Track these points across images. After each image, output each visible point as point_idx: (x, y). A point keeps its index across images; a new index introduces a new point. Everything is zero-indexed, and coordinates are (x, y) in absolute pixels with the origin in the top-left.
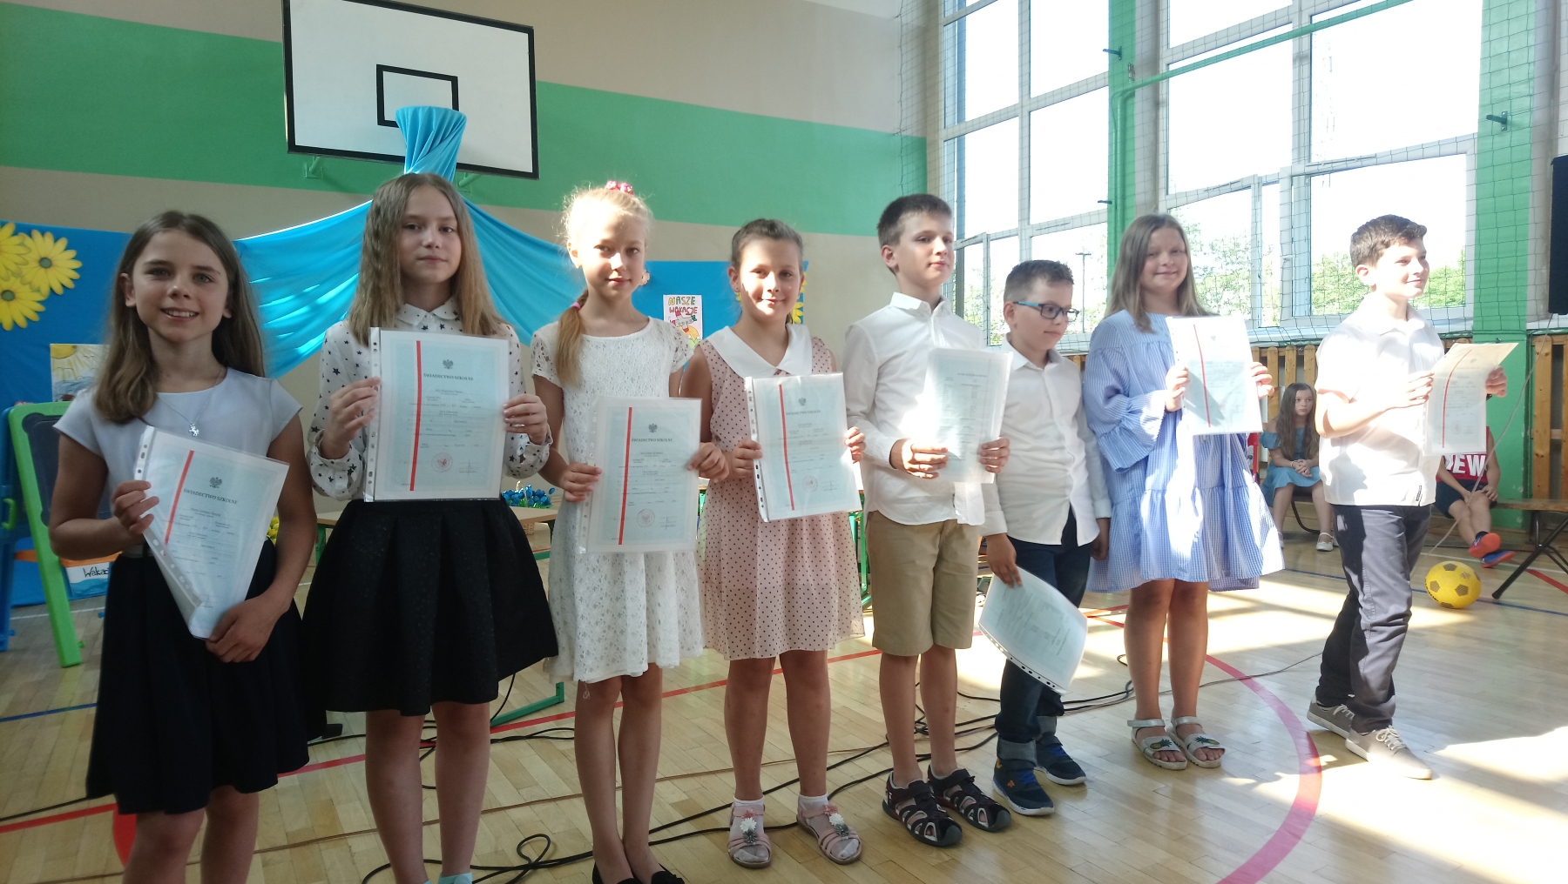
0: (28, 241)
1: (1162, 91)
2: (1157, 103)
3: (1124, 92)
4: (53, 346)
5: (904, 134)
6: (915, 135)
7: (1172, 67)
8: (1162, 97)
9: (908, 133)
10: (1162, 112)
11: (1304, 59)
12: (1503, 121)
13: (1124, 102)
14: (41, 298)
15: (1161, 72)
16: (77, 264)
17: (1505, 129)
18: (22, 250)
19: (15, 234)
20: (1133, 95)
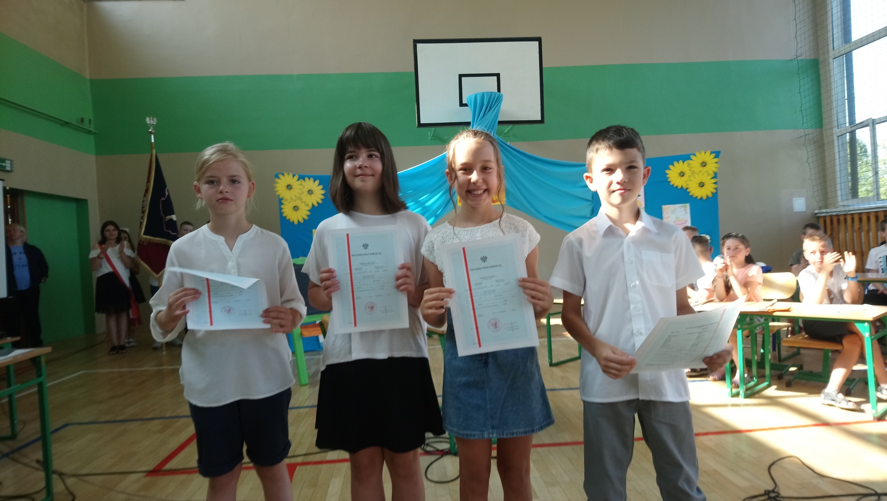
0: (303, 183)
5: (800, 58)
6: (808, 58)
9: (803, 57)
14: (309, 209)
16: (323, 192)
18: (301, 187)
19: (298, 180)
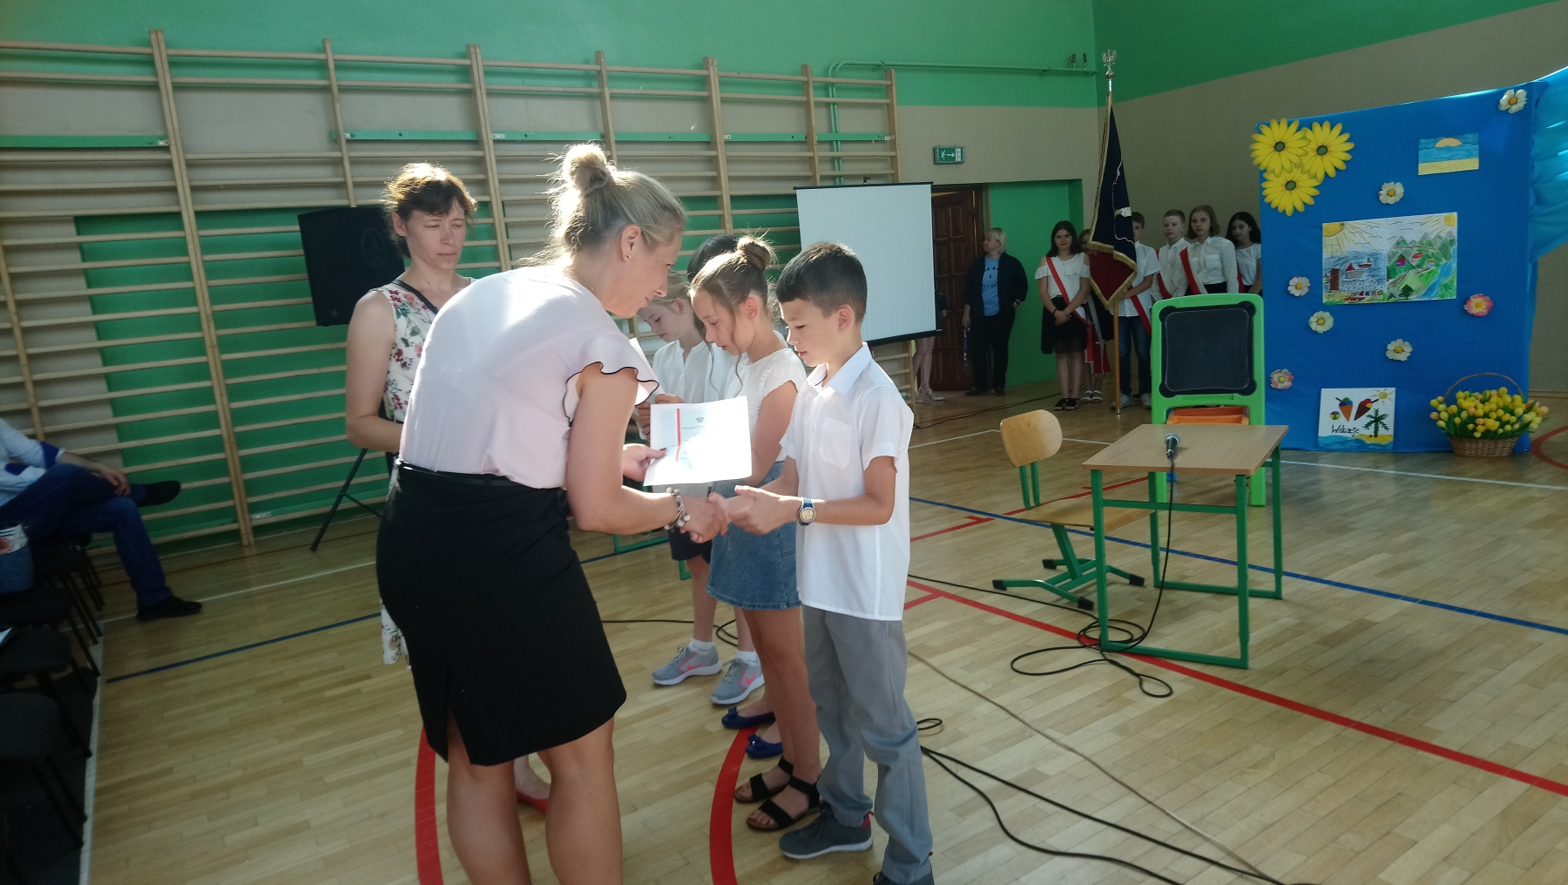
4: (1324, 225)
14: (1317, 184)
16: (1350, 146)
18: (1303, 143)
19: (1299, 129)
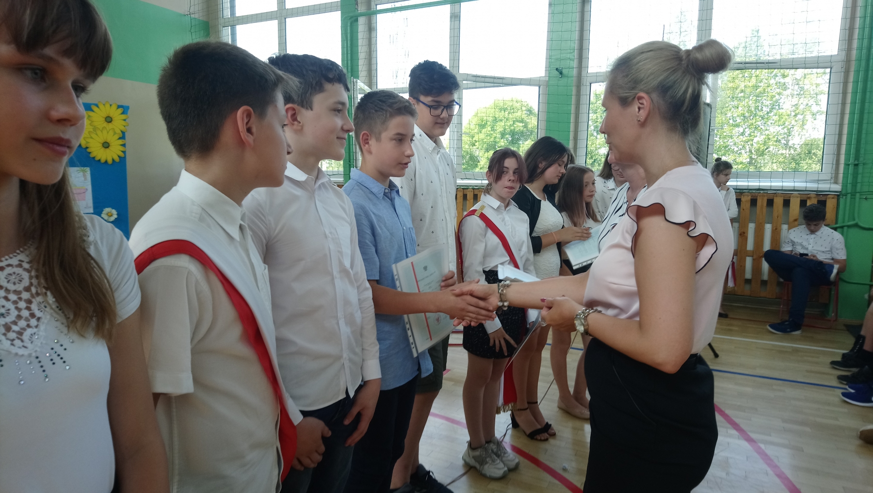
1: (373, 21)
2: (371, 29)
3: (352, 17)
5: (193, 16)
6: (200, 18)
7: (379, 7)
8: (373, 25)
9: (197, 16)
10: (373, 34)
11: (455, 17)
12: (561, 73)
13: (351, 24)
15: (372, 10)
17: (561, 77)
20: (357, 20)
